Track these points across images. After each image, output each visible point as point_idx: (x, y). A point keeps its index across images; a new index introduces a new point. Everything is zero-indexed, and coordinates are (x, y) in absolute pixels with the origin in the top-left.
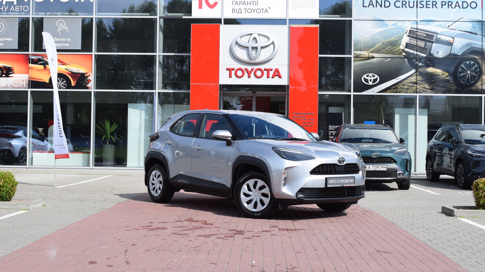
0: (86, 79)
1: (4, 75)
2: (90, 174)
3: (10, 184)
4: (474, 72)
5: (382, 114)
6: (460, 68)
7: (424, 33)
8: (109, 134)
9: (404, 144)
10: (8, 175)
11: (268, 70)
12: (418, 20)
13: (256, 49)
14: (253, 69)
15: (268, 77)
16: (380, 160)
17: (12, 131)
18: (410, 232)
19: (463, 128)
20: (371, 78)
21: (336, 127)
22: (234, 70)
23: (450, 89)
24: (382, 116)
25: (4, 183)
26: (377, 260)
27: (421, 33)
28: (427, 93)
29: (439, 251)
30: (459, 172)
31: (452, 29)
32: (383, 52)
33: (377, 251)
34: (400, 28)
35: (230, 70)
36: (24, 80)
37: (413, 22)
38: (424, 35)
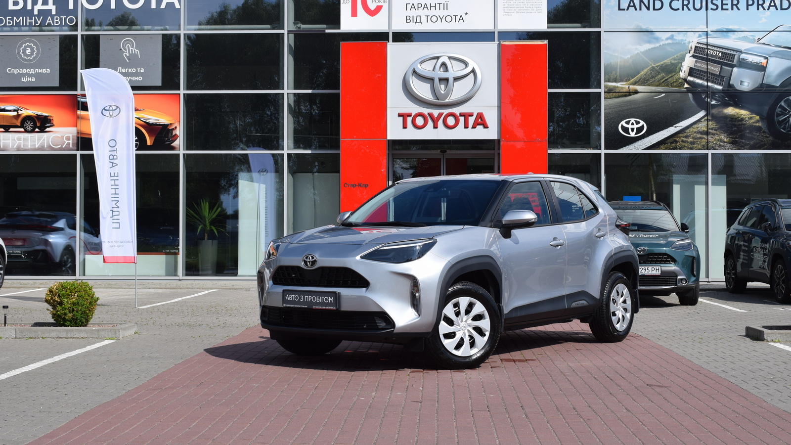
0: (170, 134)
1: (37, 130)
2: (180, 288)
3: (87, 300)
5: (651, 185)
6: (779, 107)
7: (718, 51)
8: (207, 222)
9: (688, 232)
10: (84, 287)
11: (466, 116)
12: (709, 30)
13: (446, 82)
14: (442, 114)
15: (466, 127)
16: (650, 258)
17: (49, 220)
18: (696, 361)
19: (782, 205)
20: (633, 127)
22: (411, 116)
23: (762, 141)
24: (651, 188)
25: (79, 299)
26: (647, 395)
27: (715, 50)
28: (725, 149)
29: (737, 384)
30: (776, 276)
31: (764, 44)
32: (652, 82)
33: (648, 385)
34: (680, 43)
35: (404, 116)
36: (70, 137)
37: (700, 33)
38: (719, 54)
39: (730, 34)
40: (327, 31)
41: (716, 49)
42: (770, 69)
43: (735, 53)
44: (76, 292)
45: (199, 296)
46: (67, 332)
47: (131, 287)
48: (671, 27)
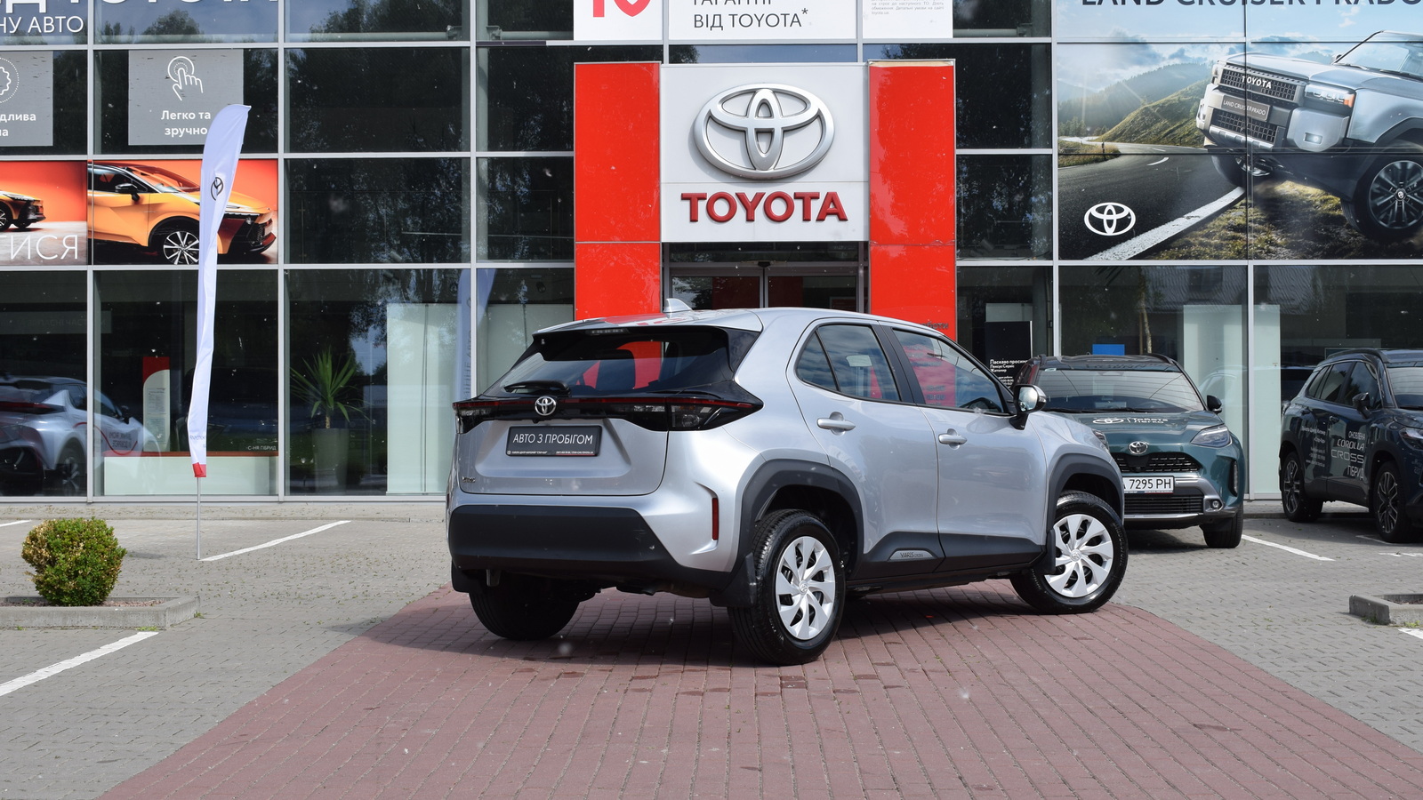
0: (260, 234)
1: (13, 226)
2: (281, 519)
3: (103, 554)
4: (1416, 194)
5: (1144, 324)
6: (1376, 182)
7: (1266, 79)
8: (329, 396)
9: (1220, 412)
10: (97, 529)
11: (807, 198)
12: (1248, 40)
13: (768, 136)
14: (762, 195)
15: (806, 218)
16: (1154, 462)
17: (37, 392)
18: (1273, 670)
19: (1390, 361)
20: (1110, 217)
21: (1010, 364)
22: (705, 199)
23: (1346, 243)
24: (1144, 328)
25: (87, 552)
26: (1200, 749)
27: (1259, 78)
28: (1279, 258)
29: (1366, 722)
30: (1381, 492)
31: (1349, 66)
32: (1145, 137)
33: (1195, 725)
34: (1195, 65)
35: (692, 199)
36: (74, 239)
37: (1233, 46)
38: (1266, 84)
39: (1287, 48)
40: (549, 43)
41: (1261, 75)
42: (1358, 112)
43: (1295, 83)
44: (81, 540)
45: (315, 534)
46: (65, 615)
47: (190, 516)
48: (1180, 35)
